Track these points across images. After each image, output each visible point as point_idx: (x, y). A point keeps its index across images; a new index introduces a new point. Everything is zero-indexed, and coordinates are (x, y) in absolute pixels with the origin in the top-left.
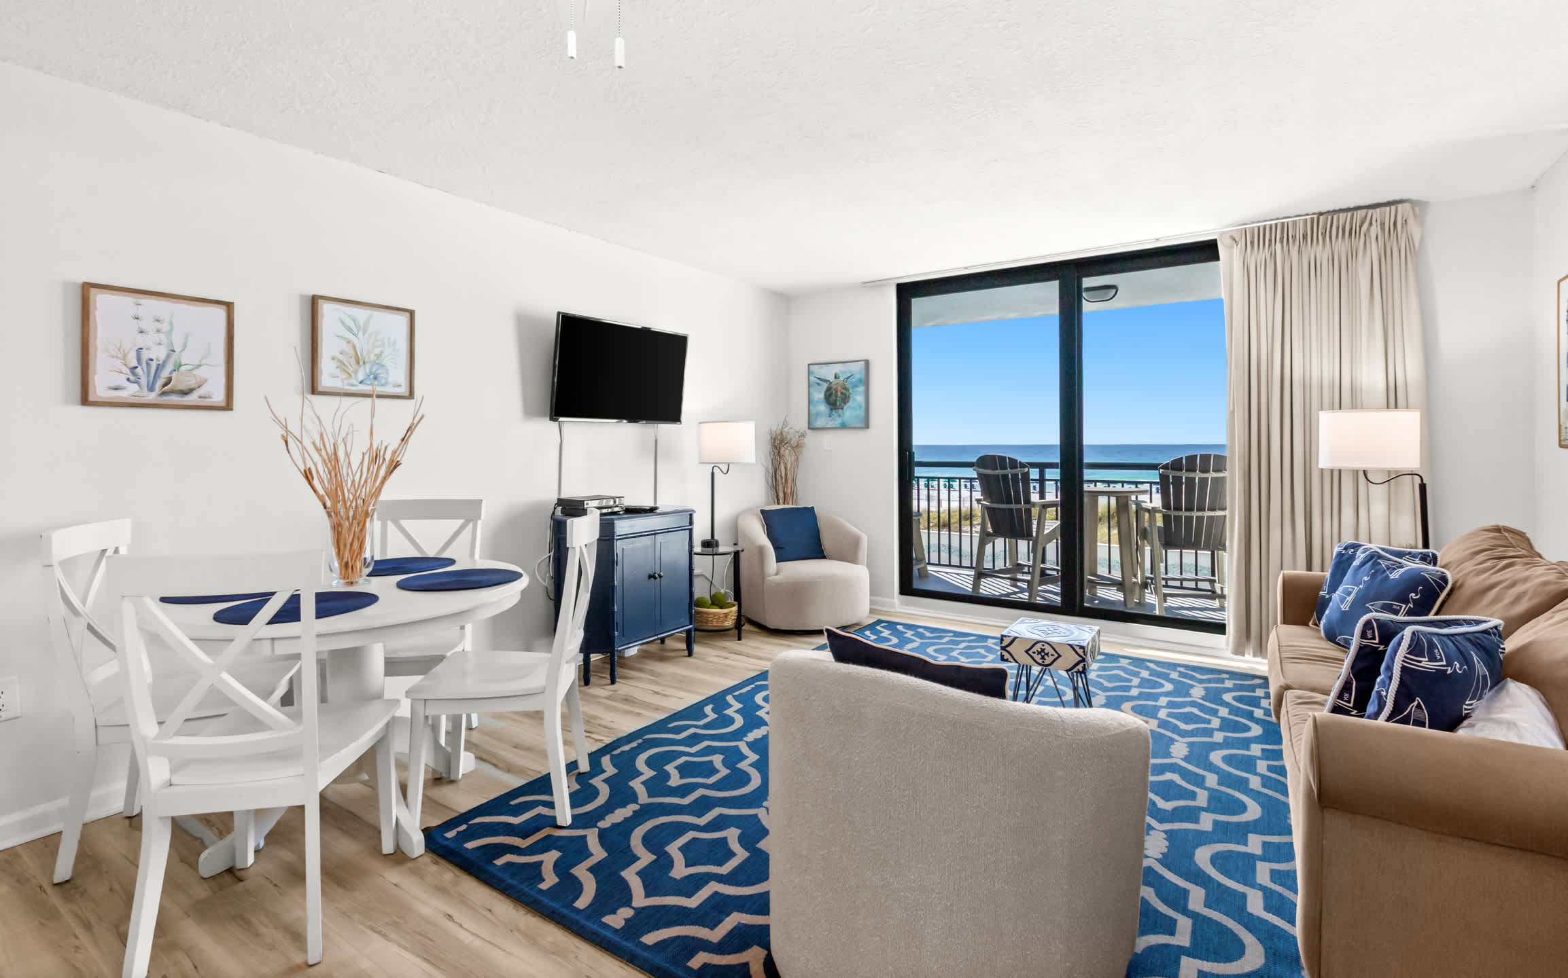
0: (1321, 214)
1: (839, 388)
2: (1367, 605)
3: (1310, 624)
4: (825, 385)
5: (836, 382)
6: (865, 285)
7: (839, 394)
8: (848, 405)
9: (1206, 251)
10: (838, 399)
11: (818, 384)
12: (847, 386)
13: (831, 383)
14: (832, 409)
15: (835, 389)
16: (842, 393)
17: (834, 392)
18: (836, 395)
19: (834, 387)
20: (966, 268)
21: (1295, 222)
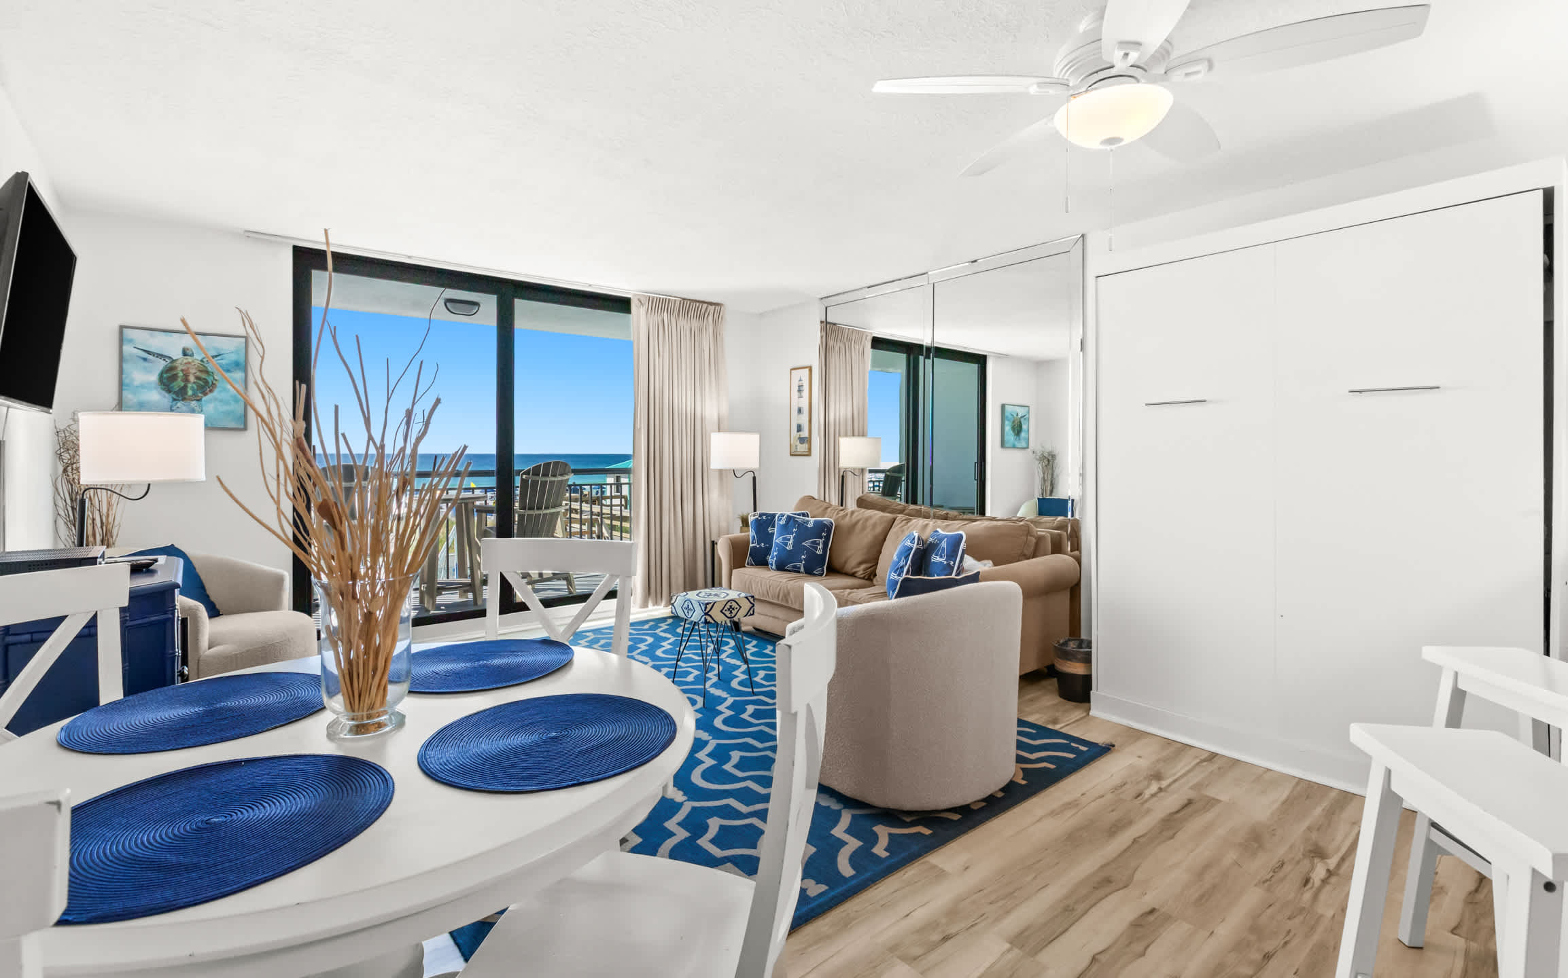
0: (684, 299)
1: (193, 371)
2: (804, 544)
3: (746, 565)
4: (161, 364)
5: (185, 361)
6: (250, 234)
7: (192, 378)
8: (210, 396)
9: (621, 304)
10: (189, 385)
11: (145, 359)
12: (209, 369)
13: (173, 361)
14: (174, 400)
15: (182, 370)
16: (198, 378)
17: (181, 374)
18: (186, 380)
19: (180, 368)
20: (409, 257)
21: (675, 300)
